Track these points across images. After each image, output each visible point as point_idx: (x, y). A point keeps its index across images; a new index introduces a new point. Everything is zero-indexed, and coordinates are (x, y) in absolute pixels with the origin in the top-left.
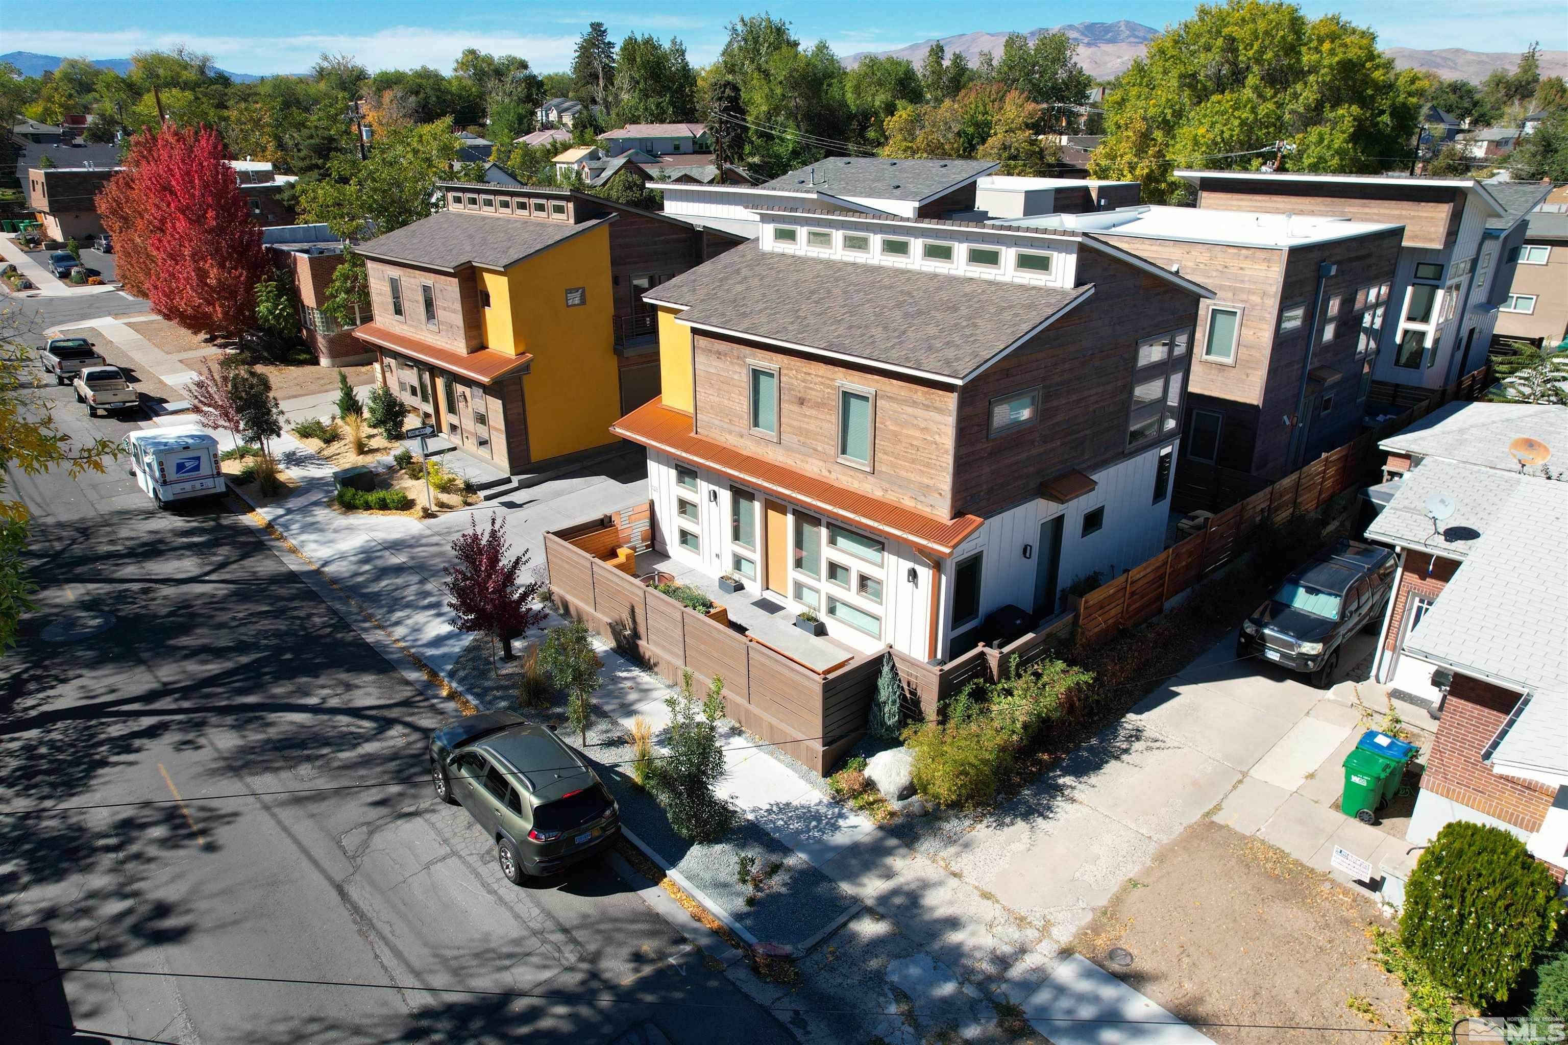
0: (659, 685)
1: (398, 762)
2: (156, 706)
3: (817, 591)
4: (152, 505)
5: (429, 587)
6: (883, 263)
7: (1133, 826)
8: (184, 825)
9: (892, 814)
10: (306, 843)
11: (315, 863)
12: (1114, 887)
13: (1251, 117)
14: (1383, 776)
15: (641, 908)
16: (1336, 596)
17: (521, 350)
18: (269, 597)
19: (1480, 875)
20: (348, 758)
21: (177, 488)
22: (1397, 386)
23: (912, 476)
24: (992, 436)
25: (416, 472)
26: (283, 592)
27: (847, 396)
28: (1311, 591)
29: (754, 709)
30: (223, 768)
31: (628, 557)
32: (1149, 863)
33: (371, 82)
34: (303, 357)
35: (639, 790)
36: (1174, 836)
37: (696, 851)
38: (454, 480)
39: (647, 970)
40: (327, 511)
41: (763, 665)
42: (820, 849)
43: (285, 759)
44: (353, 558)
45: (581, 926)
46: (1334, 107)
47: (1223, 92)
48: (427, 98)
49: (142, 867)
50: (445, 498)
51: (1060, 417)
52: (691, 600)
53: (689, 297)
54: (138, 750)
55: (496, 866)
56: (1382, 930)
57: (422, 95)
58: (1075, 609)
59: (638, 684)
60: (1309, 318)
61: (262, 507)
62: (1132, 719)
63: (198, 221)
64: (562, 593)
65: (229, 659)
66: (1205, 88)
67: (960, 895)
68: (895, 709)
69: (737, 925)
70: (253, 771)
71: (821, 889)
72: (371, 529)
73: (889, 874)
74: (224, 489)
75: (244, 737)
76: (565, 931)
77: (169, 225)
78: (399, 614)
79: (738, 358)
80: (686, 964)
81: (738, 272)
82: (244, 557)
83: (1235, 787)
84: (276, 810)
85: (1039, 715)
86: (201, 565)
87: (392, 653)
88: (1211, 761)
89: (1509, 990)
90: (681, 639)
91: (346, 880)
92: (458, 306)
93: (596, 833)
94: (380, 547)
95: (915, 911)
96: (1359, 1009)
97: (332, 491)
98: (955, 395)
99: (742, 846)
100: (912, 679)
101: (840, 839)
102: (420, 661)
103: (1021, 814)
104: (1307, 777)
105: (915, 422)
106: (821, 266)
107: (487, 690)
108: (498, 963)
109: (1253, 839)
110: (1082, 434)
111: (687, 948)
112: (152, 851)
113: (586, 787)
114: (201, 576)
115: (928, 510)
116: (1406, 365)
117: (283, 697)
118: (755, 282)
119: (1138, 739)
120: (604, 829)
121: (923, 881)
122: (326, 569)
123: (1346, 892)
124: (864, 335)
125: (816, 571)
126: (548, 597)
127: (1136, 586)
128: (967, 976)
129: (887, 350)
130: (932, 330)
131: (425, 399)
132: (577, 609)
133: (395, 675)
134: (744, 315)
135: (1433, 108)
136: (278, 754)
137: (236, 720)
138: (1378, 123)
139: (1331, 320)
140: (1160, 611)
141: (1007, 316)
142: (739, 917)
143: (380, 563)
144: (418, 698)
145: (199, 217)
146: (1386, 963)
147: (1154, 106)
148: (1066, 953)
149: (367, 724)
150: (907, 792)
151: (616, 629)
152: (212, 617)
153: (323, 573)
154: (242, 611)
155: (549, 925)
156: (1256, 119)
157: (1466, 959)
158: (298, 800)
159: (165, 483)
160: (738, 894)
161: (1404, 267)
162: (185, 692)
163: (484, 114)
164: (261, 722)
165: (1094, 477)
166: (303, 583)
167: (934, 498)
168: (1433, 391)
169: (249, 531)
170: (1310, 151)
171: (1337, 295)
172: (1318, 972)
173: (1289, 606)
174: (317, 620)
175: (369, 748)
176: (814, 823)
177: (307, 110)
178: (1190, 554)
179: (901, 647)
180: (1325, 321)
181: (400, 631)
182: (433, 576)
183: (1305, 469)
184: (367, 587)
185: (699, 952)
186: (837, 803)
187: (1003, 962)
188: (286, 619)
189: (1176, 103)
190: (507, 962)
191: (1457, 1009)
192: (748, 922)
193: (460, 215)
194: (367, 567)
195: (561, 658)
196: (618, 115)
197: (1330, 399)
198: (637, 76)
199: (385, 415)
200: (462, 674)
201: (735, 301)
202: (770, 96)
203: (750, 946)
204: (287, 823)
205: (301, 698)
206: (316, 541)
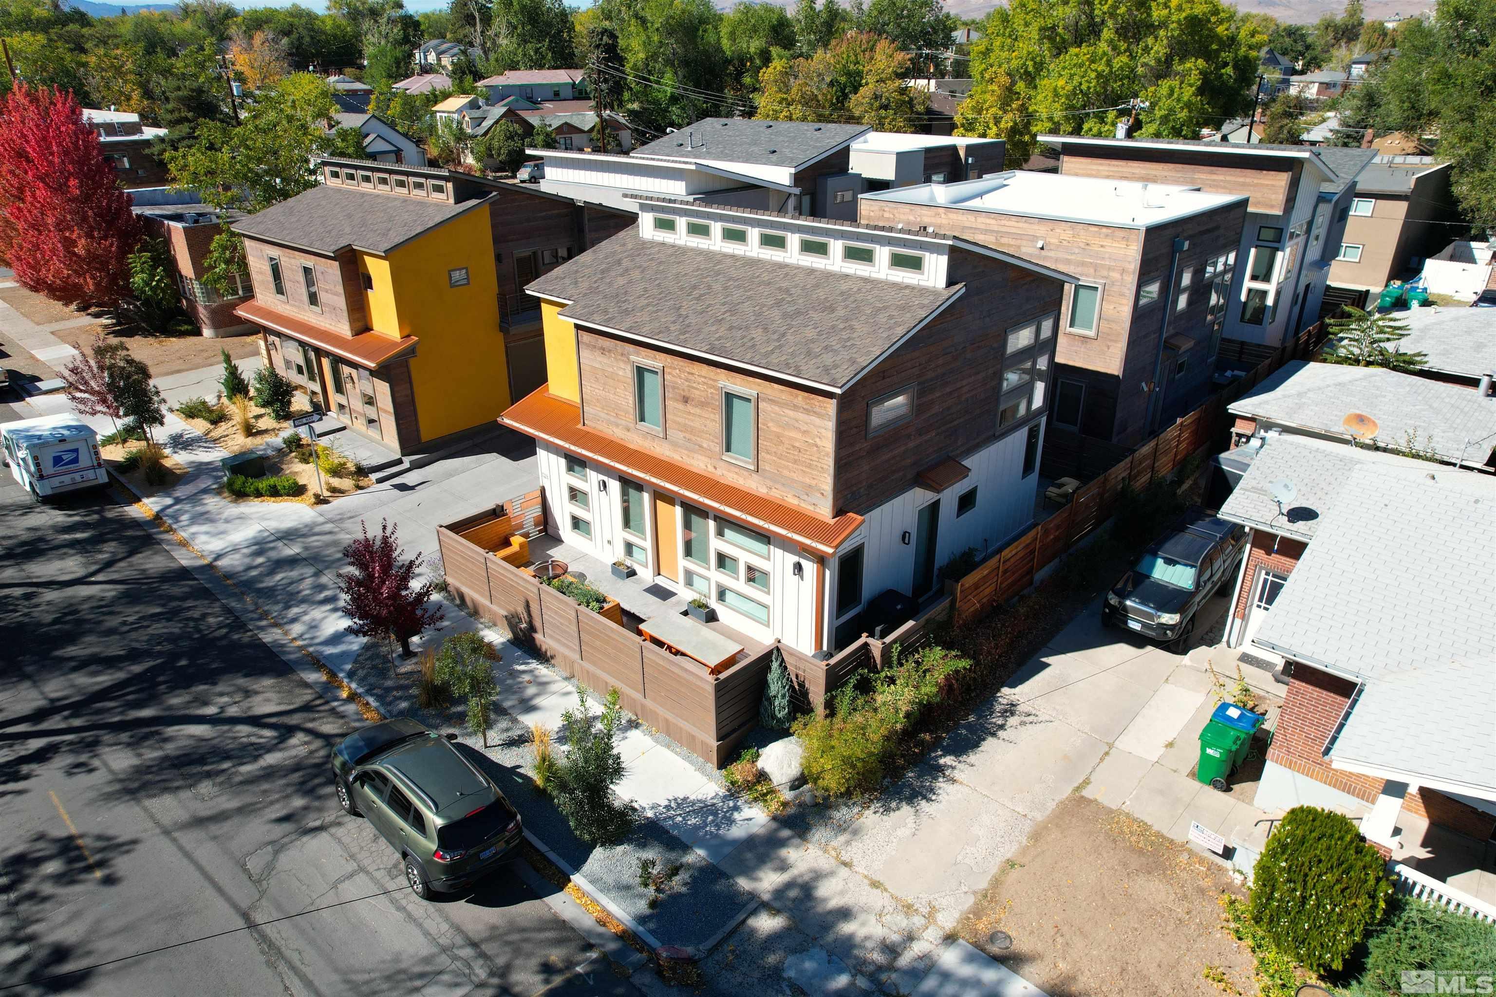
0: (557, 678)
1: (301, 773)
2: (44, 726)
3: (707, 579)
4: (28, 499)
5: (324, 580)
6: (761, 256)
7: (1009, 804)
8: (82, 858)
9: (785, 804)
10: (208, 868)
11: (220, 890)
12: (994, 869)
13: (1107, 70)
14: (1234, 748)
15: (548, 916)
16: (1192, 566)
17: (406, 333)
18: (161, 597)
19: (1320, 861)
20: (249, 772)
21: (56, 482)
22: (1243, 343)
23: (794, 476)
24: (871, 436)
25: (307, 455)
26: (176, 590)
27: (729, 397)
28: (1169, 562)
29: (648, 703)
30: (118, 792)
31: (521, 546)
32: (1024, 841)
33: (239, 20)
34: (185, 327)
35: (541, 793)
36: (1048, 812)
37: (598, 853)
38: (345, 464)
39: (558, 980)
40: (217, 499)
41: (657, 664)
42: (716, 844)
43: (184, 777)
44: (245, 551)
45: (490, 939)
46: (1182, 60)
47: (1080, 46)
48: (300, 38)
49: (35, 908)
50: (336, 482)
51: (936, 409)
52: (585, 595)
53: (571, 291)
54: (26, 777)
55: (403, 881)
56: (1233, 897)
57: (295, 36)
58: (953, 593)
59: (536, 677)
60: (1164, 291)
61: (148, 496)
62: (1007, 694)
63: (60, 189)
64: (458, 584)
65: (121, 669)
66: (1064, 41)
67: (851, 885)
68: (785, 702)
69: (641, 928)
70: (151, 792)
71: (720, 886)
72: (263, 518)
73: (783, 867)
74: (106, 480)
75: (139, 755)
76: (474, 945)
77: (28, 193)
78: (295, 611)
79: (622, 355)
80: (592, 972)
81: (619, 262)
82: (131, 553)
83: (1102, 760)
84: (176, 834)
85: (920, 703)
86: (85, 565)
87: (289, 653)
88: (1080, 734)
89: (1344, 960)
90: (576, 635)
91: (253, 907)
92: (340, 289)
93: (501, 845)
94: (272, 538)
95: (809, 904)
96: (1214, 979)
97: (221, 477)
98: (834, 401)
99: (642, 845)
100: (800, 672)
101: (737, 832)
102: (318, 661)
103: (906, 798)
104: (1166, 746)
105: (796, 425)
106: (699, 259)
107: (388, 690)
108: (409, 984)
109: (1119, 812)
110: (956, 423)
111: (594, 955)
112: (47, 889)
113: (487, 803)
114: (86, 577)
115: (811, 508)
116: (1250, 321)
117: (179, 709)
118: (636, 274)
119: (1013, 714)
120: (508, 842)
121: (815, 872)
122: (219, 563)
123: (1202, 861)
124: (743, 337)
125: (705, 560)
126: (443, 587)
127: (1008, 564)
128: (859, 967)
129: (767, 355)
130: (810, 333)
131: (312, 378)
132: (473, 601)
133: (295, 677)
134: (627, 312)
135: (1271, 51)
136: (176, 772)
137: (131, 737)
138: (1222, 75)
139: (1185, 290)
140: (1031, 583)
141: (882, 318)
142: (642, 920)
143: (273, 555)
144: (318, 702)
145: (61, 186)
146: (1237, 931)
147: (1017, 58)
148: (950, 939)
149: (268, 733)
150: (798, 783)
151: (512, 621)
152: (100, 622)
153: (216, 567)
154: (132, 614)
155: (459, 940)
156: (1111, 72)
157: (1307, 934)
158: (199, 822)
159: (41, 477)
160: (641, 896)
161: (1249, 231)
162: (76, 708)
163: (361, 55)
164: (157, 737)
165: (967, 463)
166: (195, 579)
167: (816, 497)
168: (1275, 349)
169: (136, 524)
170: (1161, 104)
171: (1188, 266)
172: (1178, 944)
173: (1148, 577)
174: (211, 620)
175: (271, 759)
176: (710, 818)
177: (172, 53)
178: (1058, 527)
179: (789, 641)
180: (1179, 291)
181: (297, 629)
182: (327, 568)
183: (1162, 436)
184: (262, 582)
185: (605, 958)
186: (732, 795)
187: (892, 950)
188: (180, 621)
189: (1037, 55)
190: (418, 983)
191: (1298, 972)
192: (652, 925)
193: (339, 190)
194: (260, 560)
195: (459, 668)
196: (497, 60)
197: (1183, 363)
198: (514, 21)
199: (271, 396)
200: (361, 673)
201: (617, 295)
202: (647, 43)
203: (654, 950)
204: (188, 847)
205: (198, 708)
206: (207, 533)
